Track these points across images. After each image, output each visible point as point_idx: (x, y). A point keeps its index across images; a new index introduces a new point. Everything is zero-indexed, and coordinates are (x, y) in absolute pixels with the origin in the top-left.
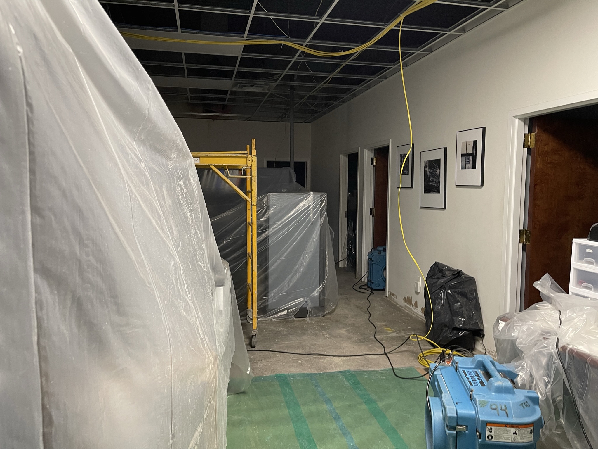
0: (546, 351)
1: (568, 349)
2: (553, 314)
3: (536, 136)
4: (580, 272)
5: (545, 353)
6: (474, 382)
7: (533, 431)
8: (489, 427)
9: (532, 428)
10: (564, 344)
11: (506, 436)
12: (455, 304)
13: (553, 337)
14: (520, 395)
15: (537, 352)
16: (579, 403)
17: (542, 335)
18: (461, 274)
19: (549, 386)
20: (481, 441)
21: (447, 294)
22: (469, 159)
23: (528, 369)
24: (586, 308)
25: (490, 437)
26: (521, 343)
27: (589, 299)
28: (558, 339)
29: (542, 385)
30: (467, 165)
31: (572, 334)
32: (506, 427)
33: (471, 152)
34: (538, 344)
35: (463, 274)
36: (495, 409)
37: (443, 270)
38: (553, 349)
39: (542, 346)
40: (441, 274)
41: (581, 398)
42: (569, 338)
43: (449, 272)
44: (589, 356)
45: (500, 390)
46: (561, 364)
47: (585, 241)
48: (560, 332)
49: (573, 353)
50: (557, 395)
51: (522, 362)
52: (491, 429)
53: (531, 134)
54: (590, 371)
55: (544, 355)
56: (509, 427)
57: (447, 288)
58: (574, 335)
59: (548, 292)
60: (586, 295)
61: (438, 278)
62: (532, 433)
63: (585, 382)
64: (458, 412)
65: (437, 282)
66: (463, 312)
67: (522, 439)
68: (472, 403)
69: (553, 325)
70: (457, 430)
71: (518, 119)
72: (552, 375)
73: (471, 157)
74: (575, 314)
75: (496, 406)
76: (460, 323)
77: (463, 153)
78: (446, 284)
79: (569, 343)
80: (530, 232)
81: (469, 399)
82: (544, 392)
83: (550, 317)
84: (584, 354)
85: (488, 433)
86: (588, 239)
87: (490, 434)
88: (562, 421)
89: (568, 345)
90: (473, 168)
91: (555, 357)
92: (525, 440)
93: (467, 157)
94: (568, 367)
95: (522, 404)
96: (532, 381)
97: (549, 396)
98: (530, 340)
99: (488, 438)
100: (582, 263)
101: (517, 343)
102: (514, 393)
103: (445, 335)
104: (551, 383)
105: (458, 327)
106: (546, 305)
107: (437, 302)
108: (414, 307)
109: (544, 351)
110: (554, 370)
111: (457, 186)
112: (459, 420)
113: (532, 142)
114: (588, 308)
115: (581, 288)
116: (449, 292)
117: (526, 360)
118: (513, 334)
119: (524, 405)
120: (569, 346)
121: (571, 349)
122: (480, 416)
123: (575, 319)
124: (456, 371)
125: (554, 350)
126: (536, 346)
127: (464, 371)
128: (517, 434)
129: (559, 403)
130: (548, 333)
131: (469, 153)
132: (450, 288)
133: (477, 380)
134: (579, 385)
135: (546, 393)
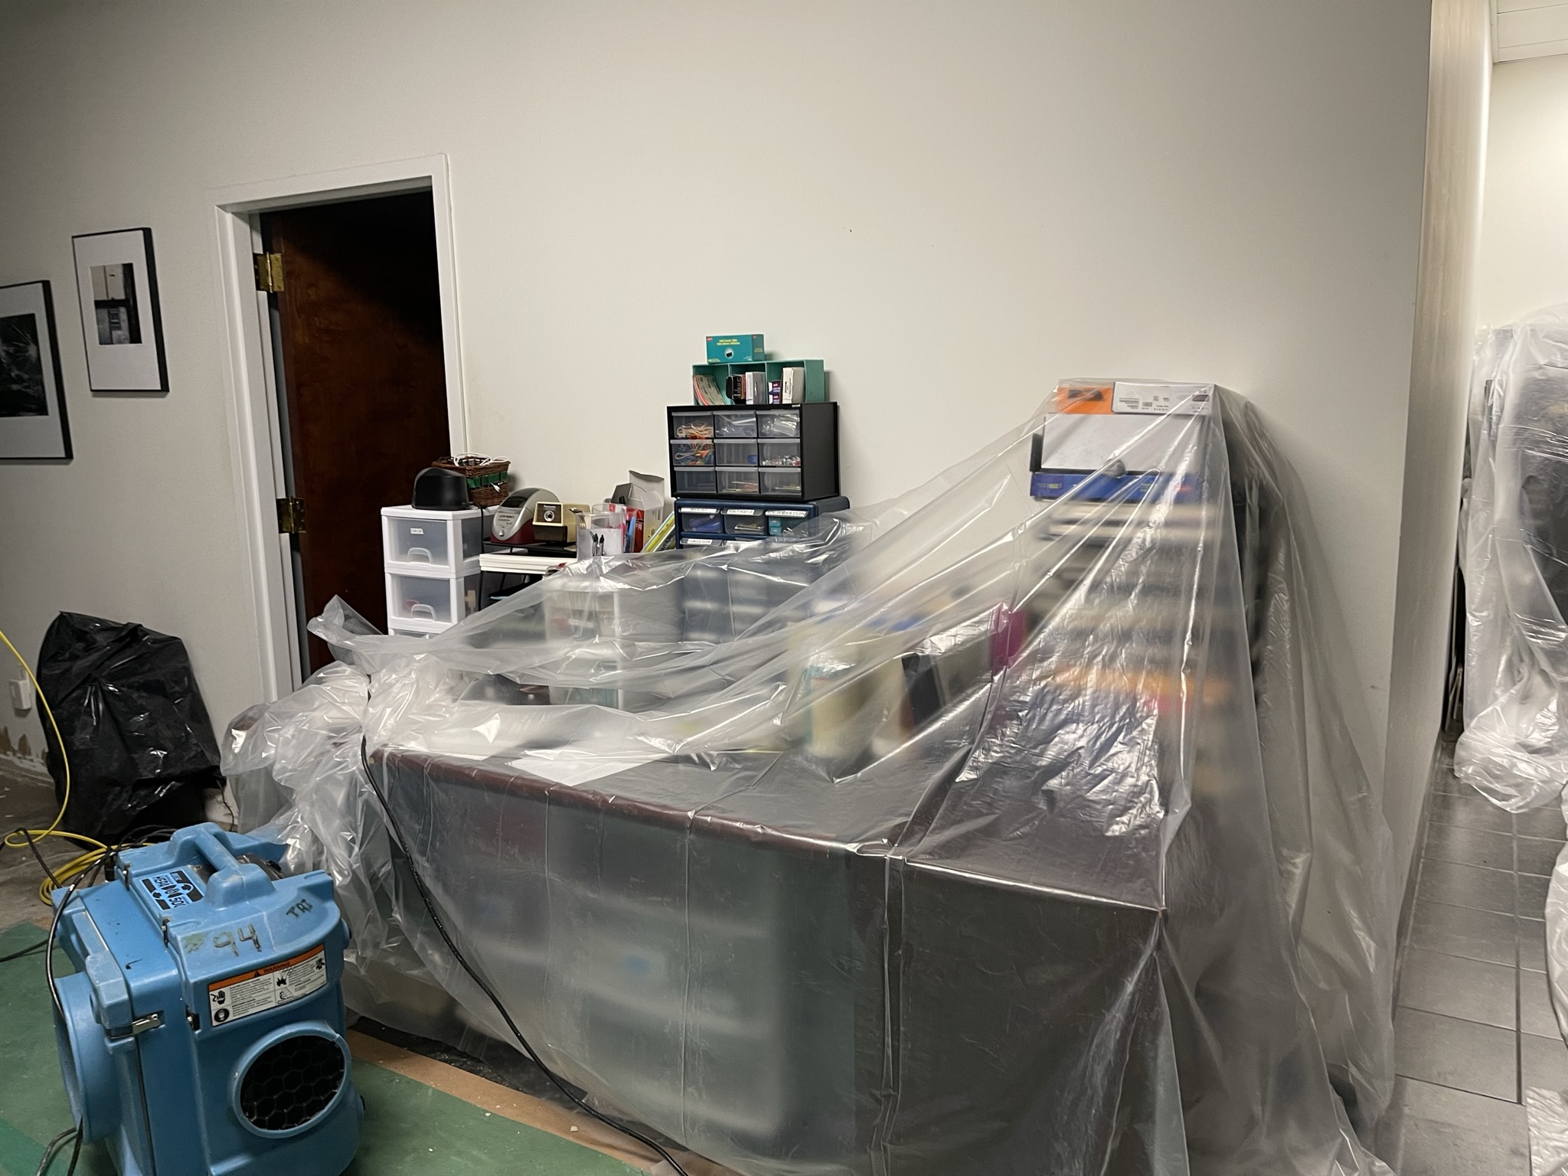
0: (339, 773)
1: (386, 755)
2: (355, 686)
3: (285, 262)
4: (404, 580)
5: (341, 778)
6: (173, 899)
7: (324, 961)
8: (216, 993)
9: (321, 955)
10: (377, 747)
11: (260, 998)
12: (131, 718)
13: (352, 737)
14: (288, 890)
15: (321, 780)
16: (423, 866)
17: (330, 738)
18: (140, 634)
19: (356, 849)
20: (199, 1034)
21: (107, 695)
22: (117, 316)
23: (306, 826)
24: (417, 659)
25: (222, 1016)
26: (284, 770)
27: (427, 637)
28: (364, 740)
29: (340, 852)
30: (116, 334)
31: (392, 721)
32: (259, 975)
33: (122, 296)
34: (323, 762)
35: (147, 632)
36: (228, 943)
37: (86, 632)
38: (356, 763)
39: (332, 763)
40: (81, 645)
41: (423, 854)
42: (385, 730)
43: (106, 634)
44: (426, 758)
45: (238, 895)
46: (375, 793)
47: (407, 511)
48: (366, 722)
49: (397, 761)
50: (380, 862)
51: (292, 813)
52: (222, 995)
53: (272, 256)
54: (433, 788)
55: (337, 782)
56: (267, 972)
57: (103, 681)
58: (396, 722)
59: (338, 638)
60: (421, 630)
61: (74, 658)
62: (324, 966)
63: (428, 817)
64: (132, 985)
65: (70, 668)
66: (160, 735)
67: (300, 989)
68: (171, 952)
69: (354, 712)
70: (135, 1032)
71: (233, 213)
72: (359, 824)
73: (123, 313)
74: (394, 676)
75: (229, 935)
76: (154, 765)
77: (99, 298)
78: (97, 668)
79: (387, 742)
80: (301, 502)
81: (161, 943)
82: (348, 867)
83: (344, 694)
84: (418, 757)
85: (215, 1007)
86: (413, 507)
87: (222, 1006)
88: (398, 917)
89: (385, 745)
90: (132, 342)
91: (360, 781)
92: (308, 989)
93: (113, 311)
94: (390, 796)
95: (293, 908)
96: (321, 850)
97: (358, 872)
98: (304, 756)
99: (217, 1018)
100: (406, 561)
101: (274, 774)
102: (272, 890)
103: (114, 807)
104: (358, 841)
105: (151, 776)
106: (339, 669)
107: (78, 724)
108: (19, 755)
109: (335, 773)
110: (362, 810)
111: (97, 393)
112: (135, 1004)
113: (276, 279)
114: (422, 656)
115: (410, 617)
116: (111, 688)
117: (300, 806)
118: (264, 755)
119: (297, 910)
120: (386, 749)
121: (392, 756)
122: (188, 973)
123: (394, 685)
124: (128, 889)
125: (356, 766)
126: (319, 769)
127: (147, 882)
128: (287, 981)
129: (386, 879)
130: (338, 731)
131: (117, 297)
132: (111, 679)
133: (181, 891)
134: (417, 827)
135: (351, 866)
